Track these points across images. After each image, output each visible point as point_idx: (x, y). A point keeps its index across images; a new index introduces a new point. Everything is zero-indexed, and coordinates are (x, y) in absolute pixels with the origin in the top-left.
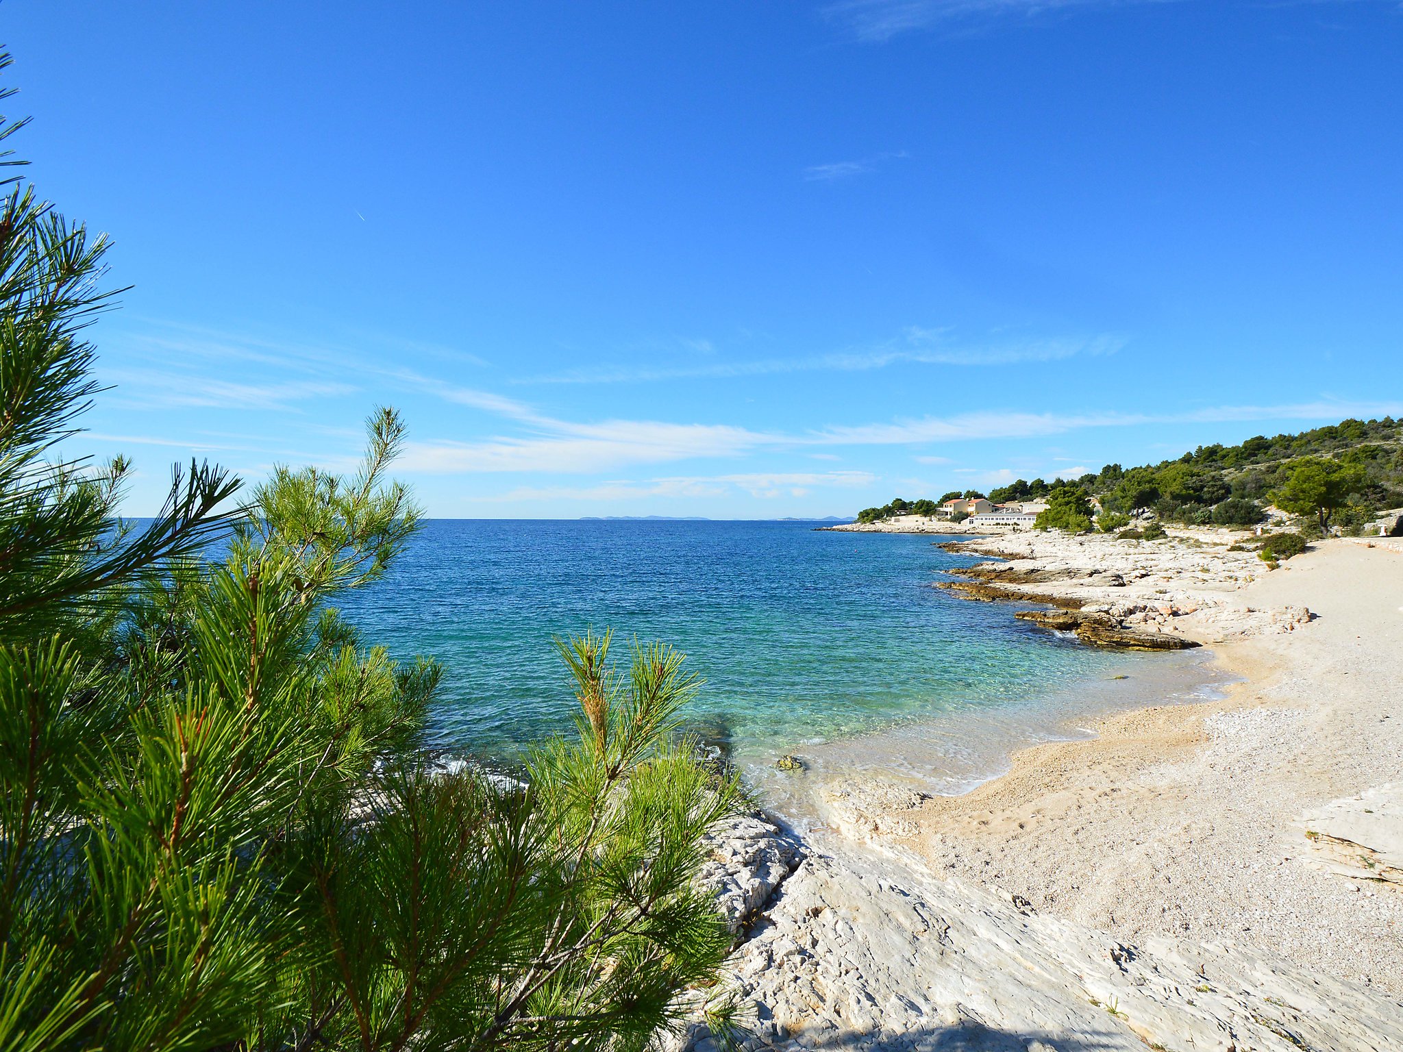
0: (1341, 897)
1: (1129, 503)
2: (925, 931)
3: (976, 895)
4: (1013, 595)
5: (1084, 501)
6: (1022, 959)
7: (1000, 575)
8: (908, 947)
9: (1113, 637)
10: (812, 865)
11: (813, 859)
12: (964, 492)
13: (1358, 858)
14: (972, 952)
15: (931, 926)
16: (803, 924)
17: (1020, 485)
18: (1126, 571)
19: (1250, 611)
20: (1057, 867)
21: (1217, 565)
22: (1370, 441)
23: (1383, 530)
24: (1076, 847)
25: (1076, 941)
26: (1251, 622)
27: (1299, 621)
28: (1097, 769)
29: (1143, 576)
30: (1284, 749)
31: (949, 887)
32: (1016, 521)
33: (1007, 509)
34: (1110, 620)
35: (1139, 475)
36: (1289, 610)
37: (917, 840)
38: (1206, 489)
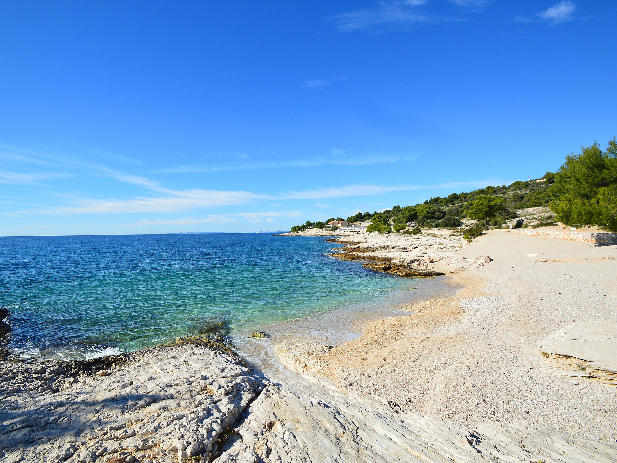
0: (571, 388)
1: (406, 220)
2: (344, 433)
3: (367, 402)
4: (361, 257)
5: (387, 220)
6: (411, 450)
7: (354, 250)
8: (334, 448)
9: (407, 272)
10: (269, 391)
11: (270, 387)
12: (336, 218)
13: (575, 365)
14: (377, 447)
15: (347, 429)
16: (261, 437)
17: (360, 215)
18: (408, 246)
19: (464, 259)
20: (407, 382)
21: (445, 242)
22: (498, 195)
23: (511, 226)
24: (416, 369)
25: (441, 432)
26: (465, 263)
27: (486, 262)
28: (415, 328)
29: (415, 248)
30: (503, 314)
31: (351, 398)
32: (358, 230)
33: (355, 225)
34: (405, 265)
35: (409, 209)
36: (481, 257)
37: (328, 371)
38: (436, 213)
